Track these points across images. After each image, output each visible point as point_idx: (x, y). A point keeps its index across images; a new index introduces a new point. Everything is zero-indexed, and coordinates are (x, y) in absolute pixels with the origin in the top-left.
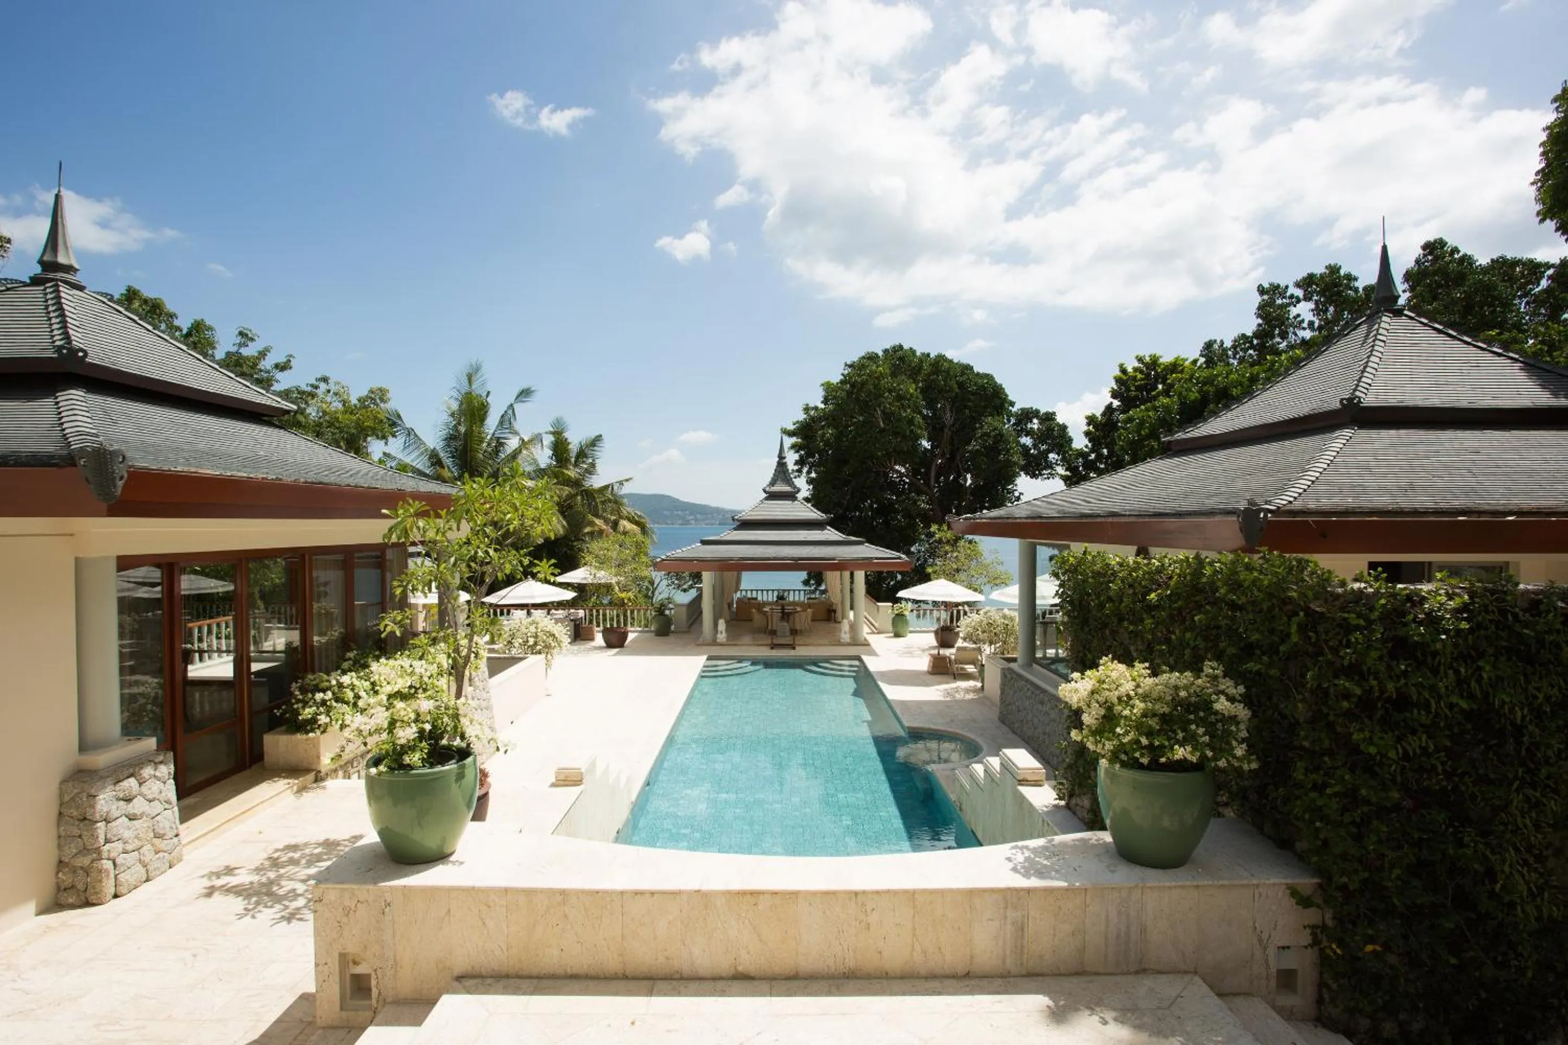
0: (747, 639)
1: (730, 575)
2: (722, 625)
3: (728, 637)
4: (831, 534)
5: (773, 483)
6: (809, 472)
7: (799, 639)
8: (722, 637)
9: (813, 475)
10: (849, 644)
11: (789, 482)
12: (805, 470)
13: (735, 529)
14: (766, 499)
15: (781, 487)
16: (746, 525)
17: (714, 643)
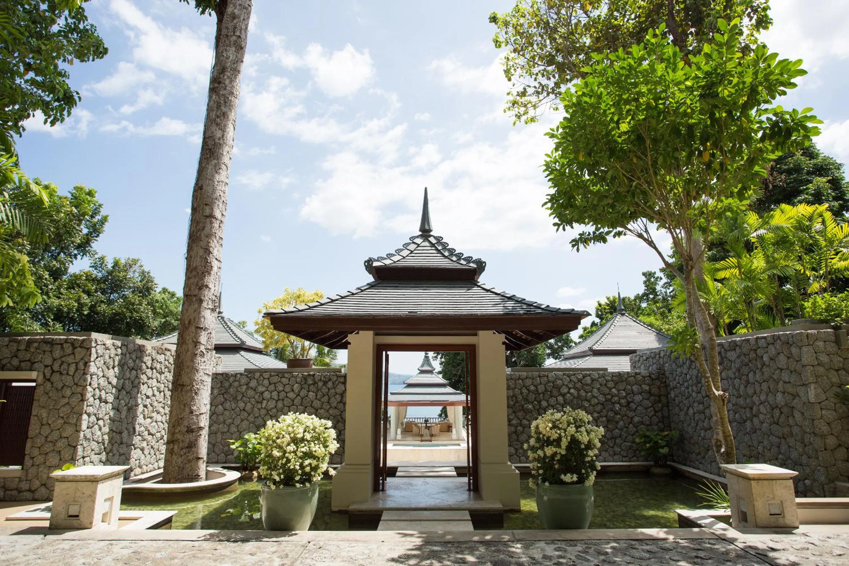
0: (410, 438)
1: (402, 408)
2: (399, 431)
3: (402, 438)
4: (449, 390)
5: (422, 366)
6: (441, 358)
7: (433, 438)
8: (399, 437)
9: (443, 360)
10: (456, 440)
11: (430, 365)
12: (439, 356)
13: (405, 387)
14: (420, 373)
15: (426, 368)
16: (410, 385)
17: (396, 439)
